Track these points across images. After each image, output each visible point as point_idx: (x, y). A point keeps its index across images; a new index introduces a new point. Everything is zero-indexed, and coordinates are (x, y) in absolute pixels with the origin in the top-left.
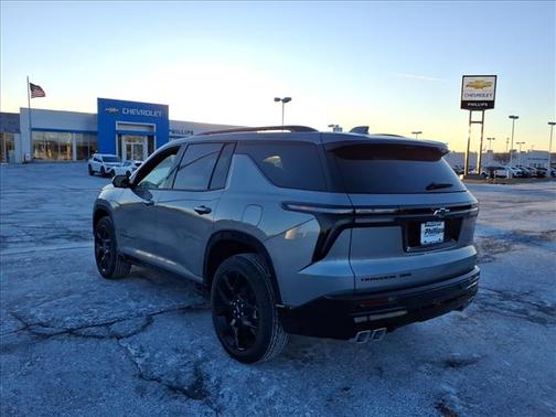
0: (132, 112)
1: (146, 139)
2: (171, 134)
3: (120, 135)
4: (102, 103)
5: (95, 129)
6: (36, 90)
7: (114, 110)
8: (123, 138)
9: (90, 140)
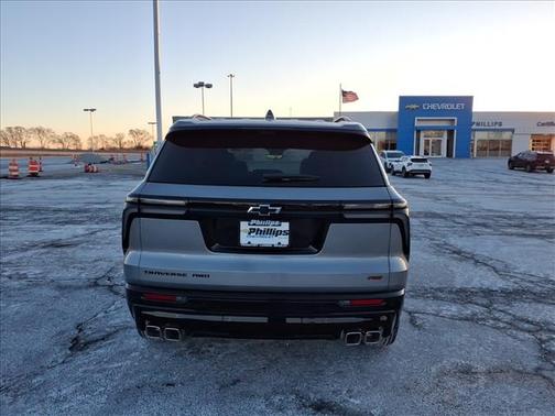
0: (433, 106)
1: (445, 134)
2: (474, 127)
3: (419, 132)
4: (404, 100)
5: (395, 126)
6: (347, 96)
7: (414, 106)
8: (422, 134)
9: (392, 137)
